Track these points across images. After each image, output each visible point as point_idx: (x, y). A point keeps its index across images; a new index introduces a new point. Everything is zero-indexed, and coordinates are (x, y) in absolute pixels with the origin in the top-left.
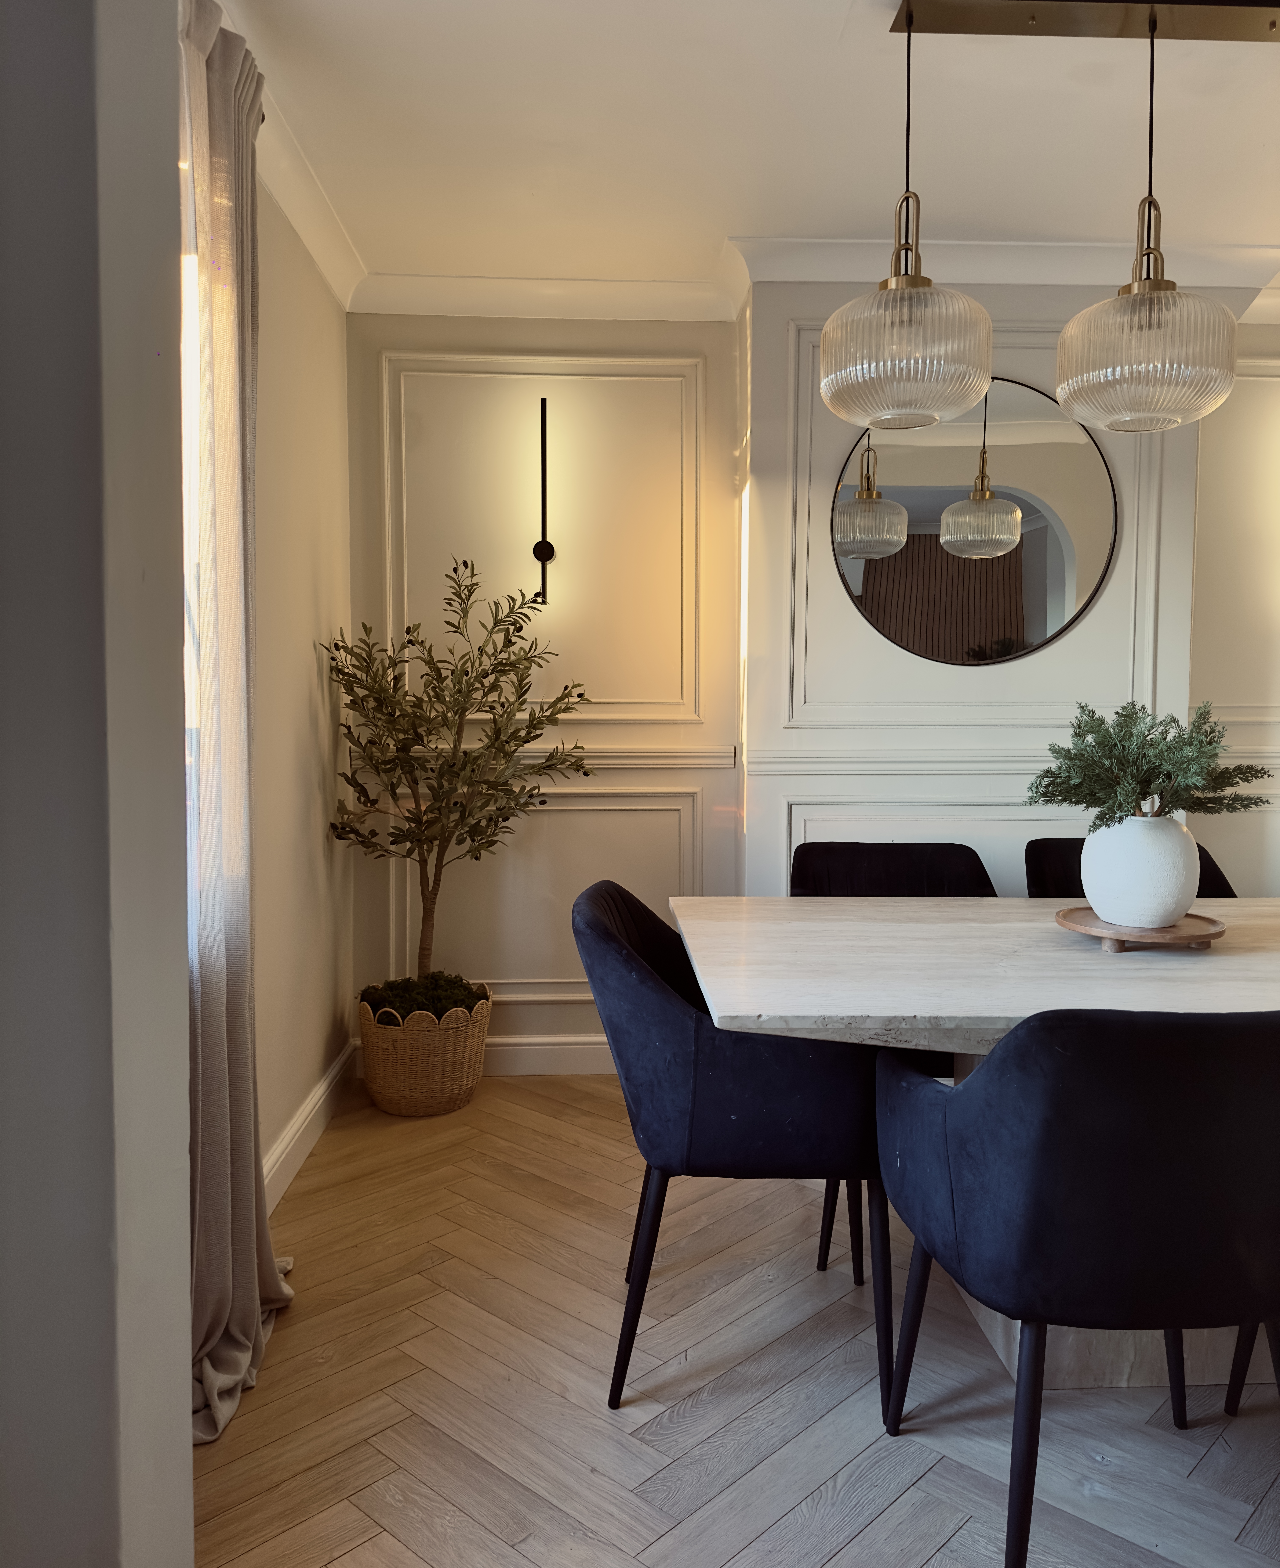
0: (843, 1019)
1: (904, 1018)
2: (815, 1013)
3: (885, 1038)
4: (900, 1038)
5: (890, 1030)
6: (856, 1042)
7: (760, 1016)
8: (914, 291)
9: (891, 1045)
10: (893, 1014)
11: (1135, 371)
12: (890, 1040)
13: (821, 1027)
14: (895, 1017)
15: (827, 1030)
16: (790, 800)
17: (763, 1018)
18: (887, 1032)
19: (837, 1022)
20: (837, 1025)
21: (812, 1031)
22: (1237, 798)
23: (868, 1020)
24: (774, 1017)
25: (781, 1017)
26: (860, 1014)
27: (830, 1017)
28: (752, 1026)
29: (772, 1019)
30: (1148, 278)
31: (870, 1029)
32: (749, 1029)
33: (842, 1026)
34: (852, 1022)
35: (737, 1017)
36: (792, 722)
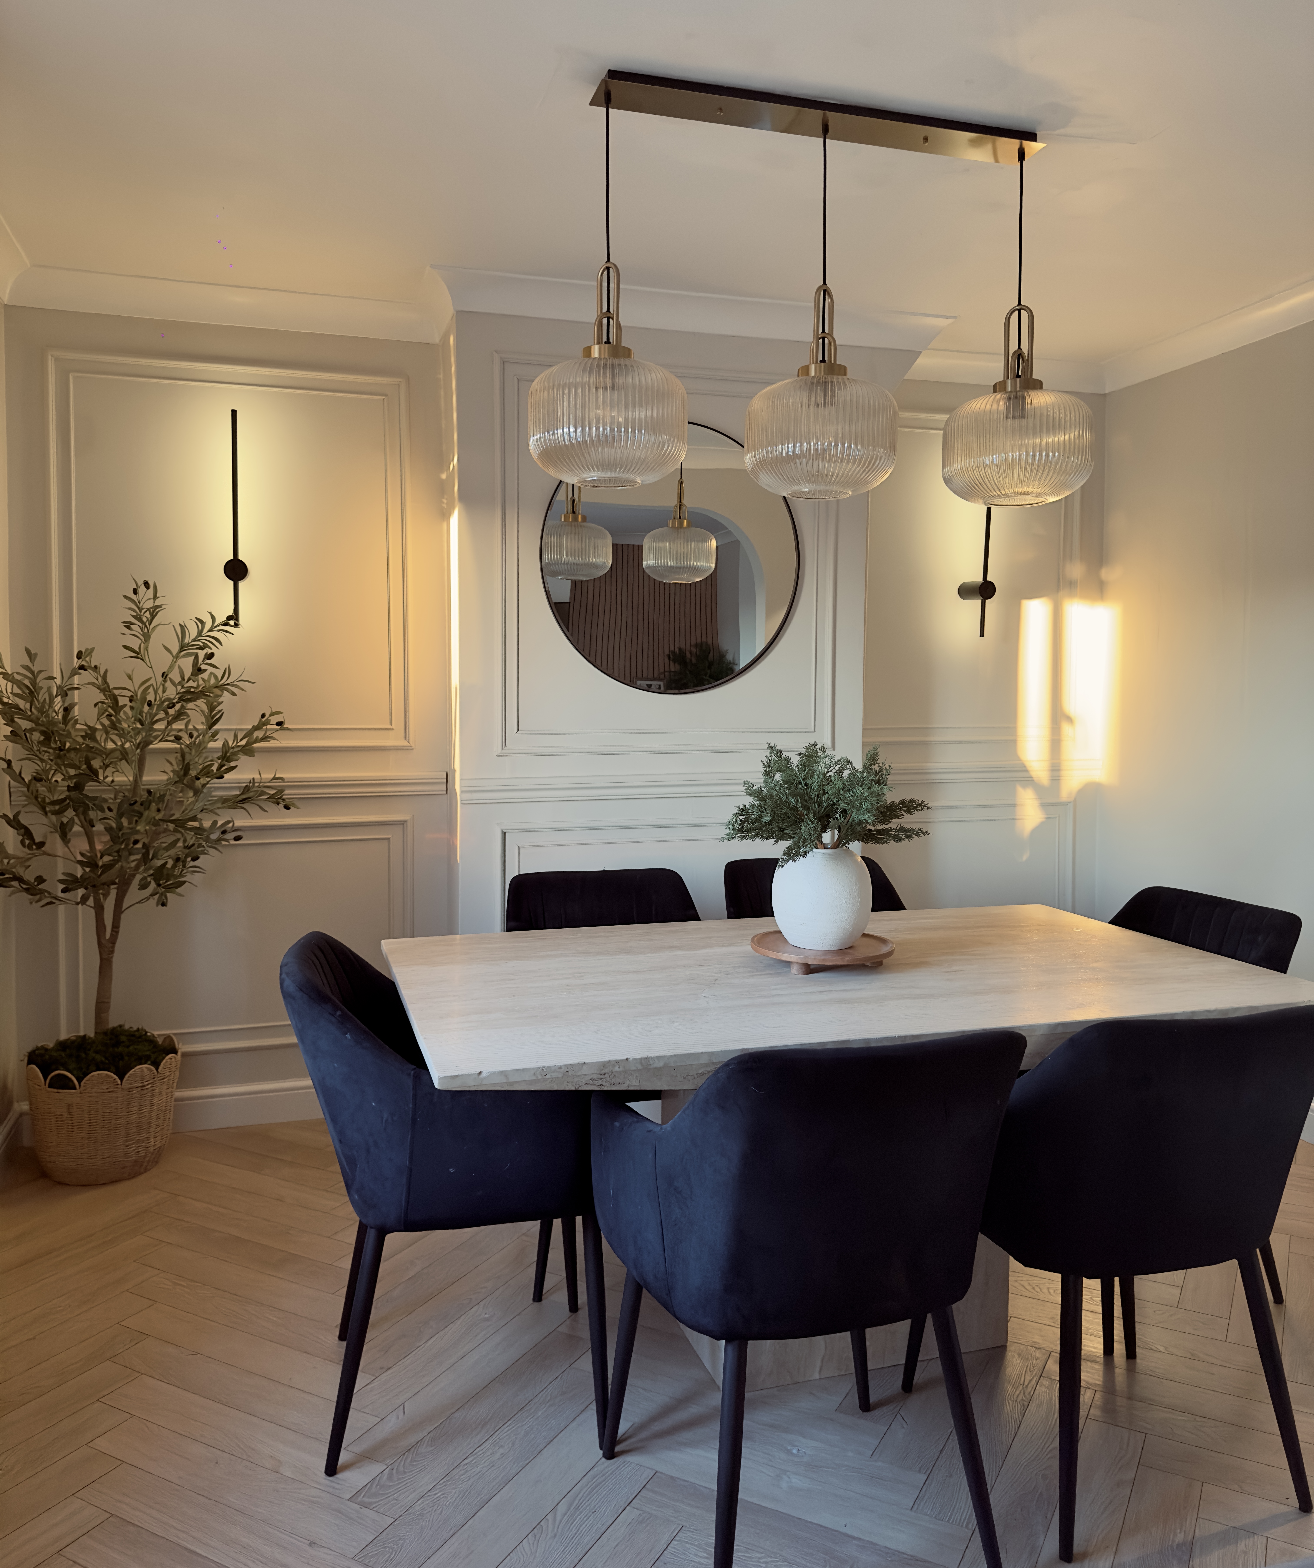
0: (560, 1068)
1: (617, 1062)
2: (533, 1065)
3: (600, 1082)
4: (613, 1081)
5: (605, 1074)
6: (573, 1089)
7: (480, 1073)
8: (616, 361)
9: (605, 1089)
10: (607, 1059)
11: (812, 448)
12: (604, 1084)
13: (540, 1077)
14: (609, 1062)
15: (545, 1080)
16: (504, 828)
17: (484, 1075)
18: (602, 1077)
19: (555, 1071)
20: (554, 1075)
21: (531, 1082)
22: (901, 829)
23: (584, 1067)
24: (494, 1073)
25: (502, 1072)
26: (576, 1062)
27: (549, 1067)
28: (472, 1084)
29: (492, 1075)
30: (823, 361)
31: (585, 1075)
32: (469, 1087)
33: (560, 1075)
34: (568, 1070)
35: (457, 1076)
36: (506, 750)
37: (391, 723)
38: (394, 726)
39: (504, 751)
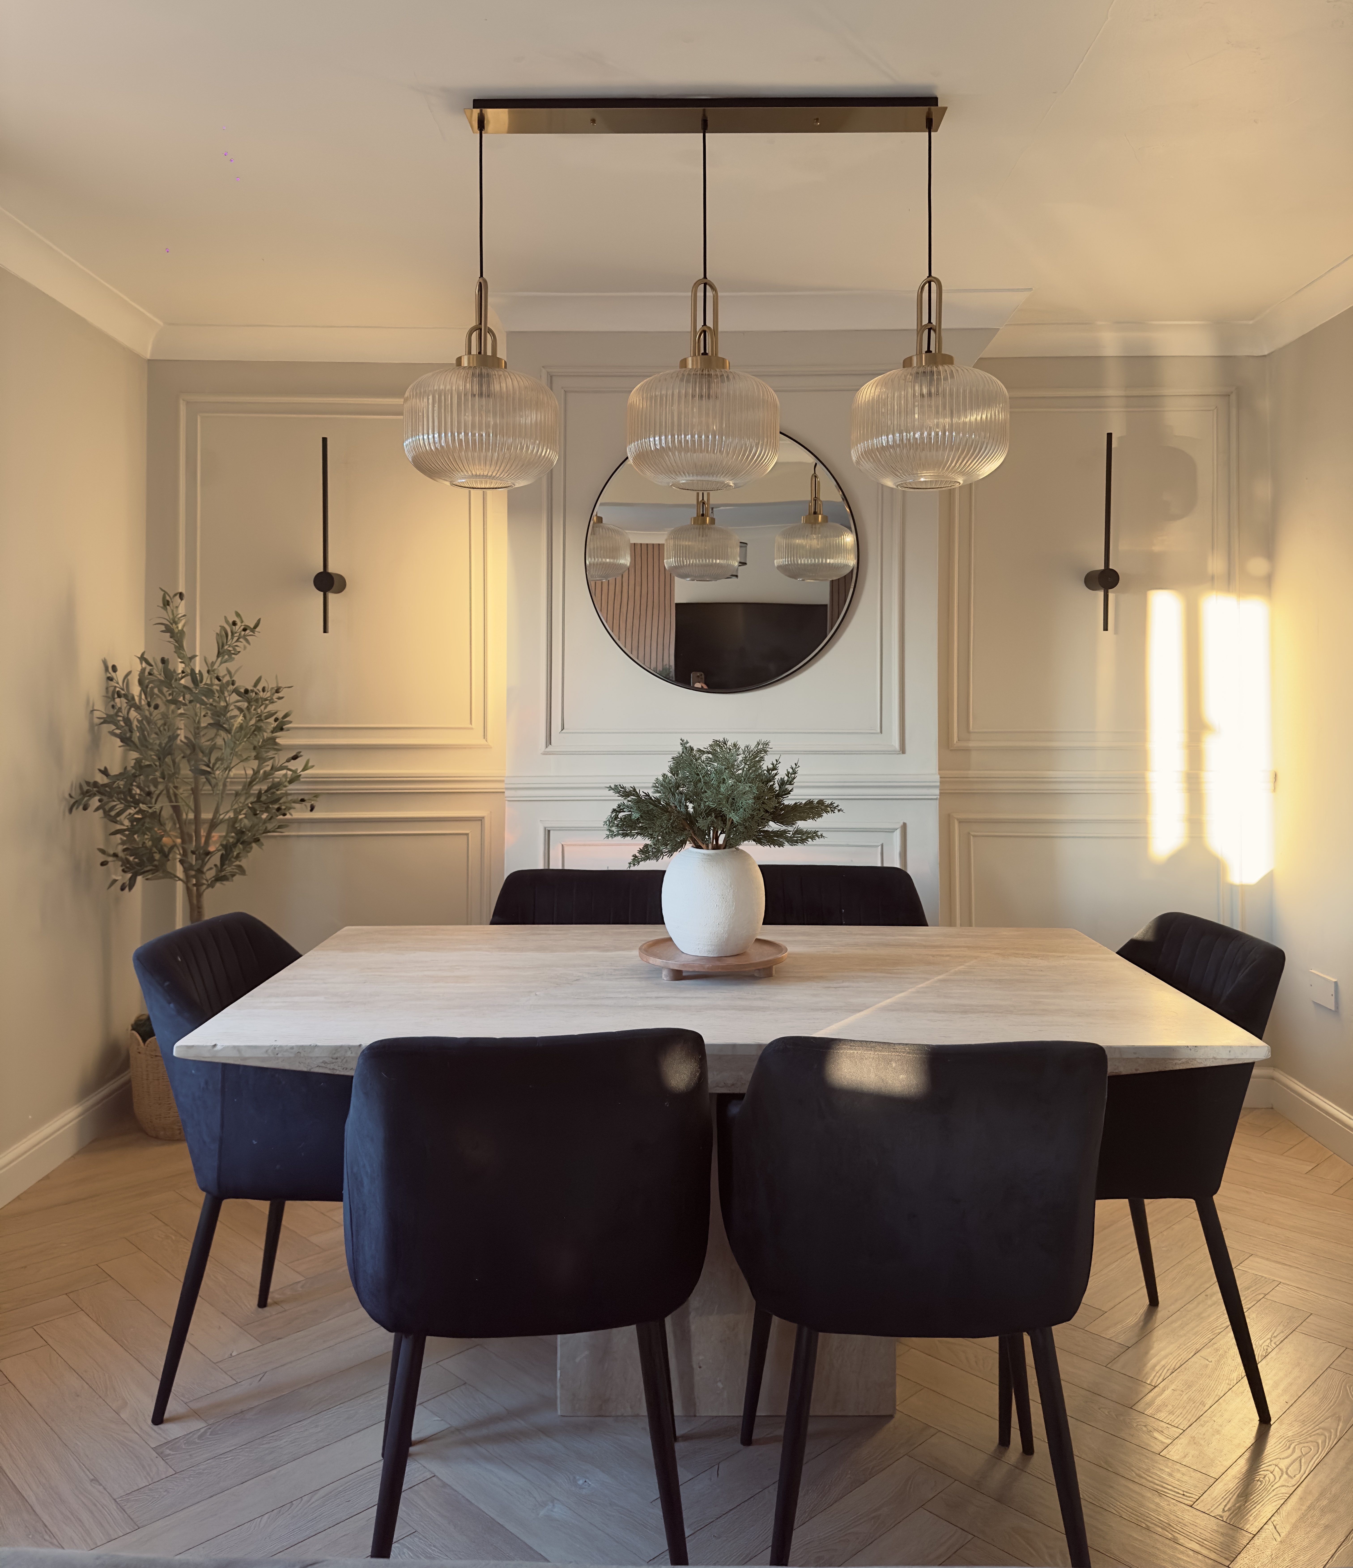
0: (292, 1048)
1: (350, 1047)
2: (268, 1043)
3: (332, 1066)
4: (346, 1066)
5: (337, 1059)
6: (305, 1069)
7: (215, 1045)
9: (337, 1073)
10: (340, 1044)
12: (336, 1067)
13: (272, 1055)
14: (341, 1047)
15: (278, 1058)
16: (547, 825)
17: (218, 1048)
18: (334, 1061)
19: (287, 1051)
20: (286, 1054)
21: (263, 1059)
23: (316, 1049)
24: (228, 1047)
25: (234, 1047)
26: (309, 1044)
27: (281, 1047)
28: (207, 1055)
29: (225, 1048)
31: (317, 1057)
32: (204, 1057)
33: (292, 1055)
34: (301, 1051)
35: (193, 1046)
36: (550, 748)
37: (471, 724)
38: (473, 726)
39: (548, 750)
